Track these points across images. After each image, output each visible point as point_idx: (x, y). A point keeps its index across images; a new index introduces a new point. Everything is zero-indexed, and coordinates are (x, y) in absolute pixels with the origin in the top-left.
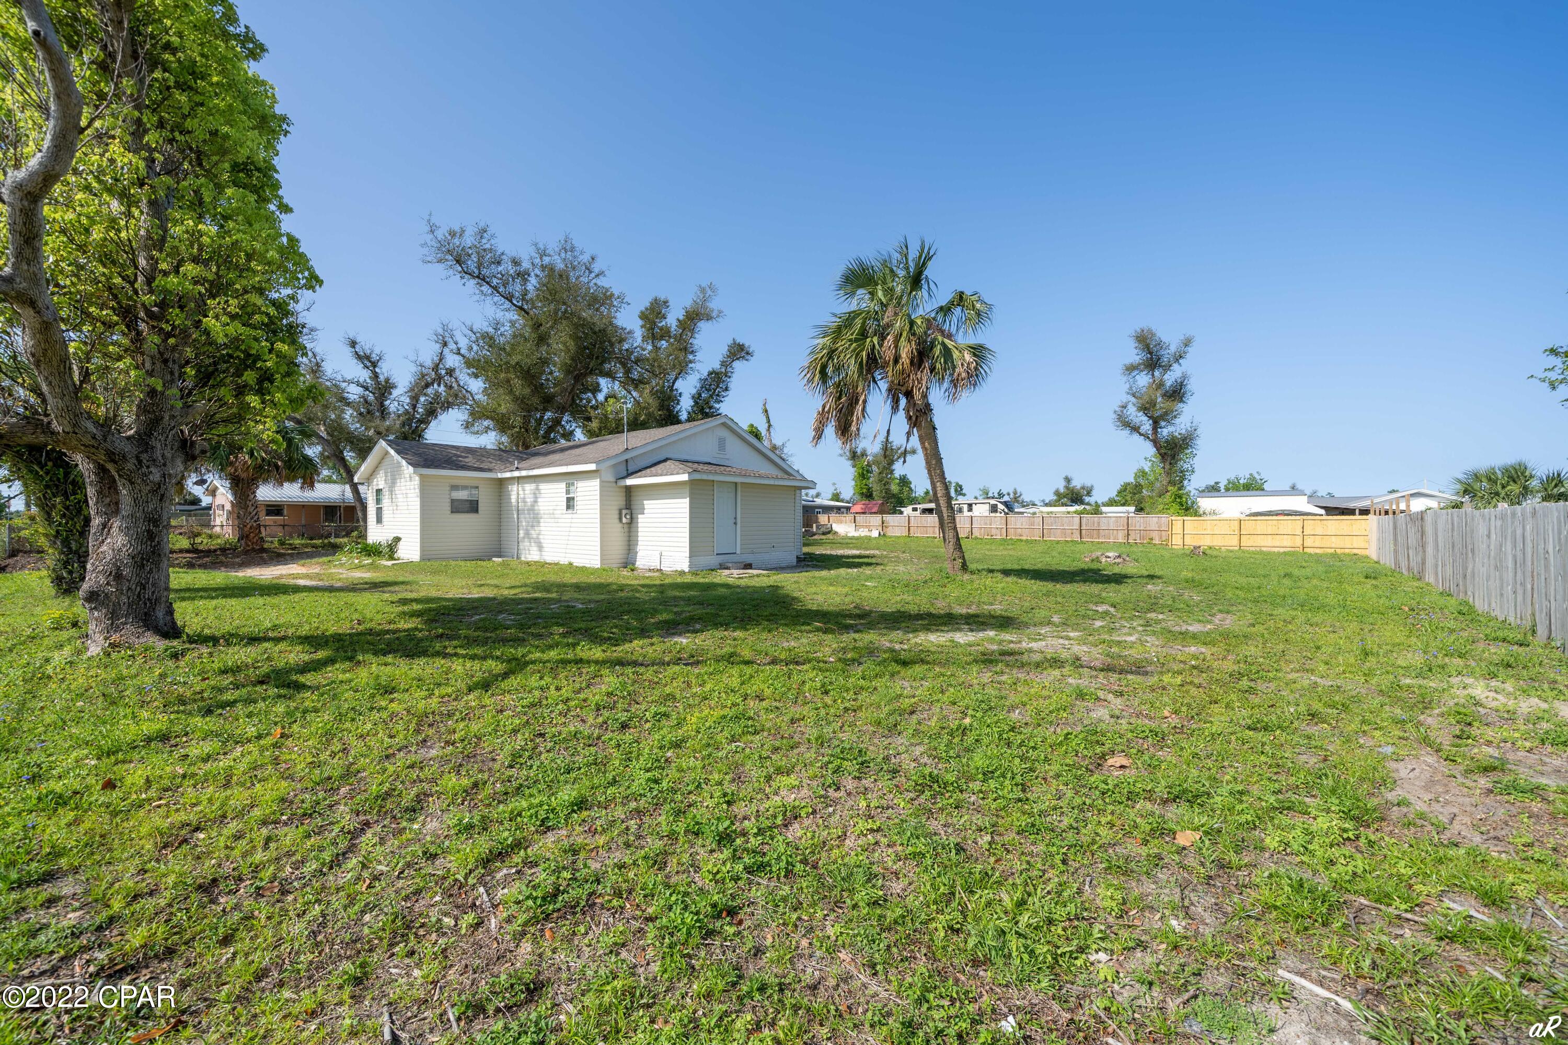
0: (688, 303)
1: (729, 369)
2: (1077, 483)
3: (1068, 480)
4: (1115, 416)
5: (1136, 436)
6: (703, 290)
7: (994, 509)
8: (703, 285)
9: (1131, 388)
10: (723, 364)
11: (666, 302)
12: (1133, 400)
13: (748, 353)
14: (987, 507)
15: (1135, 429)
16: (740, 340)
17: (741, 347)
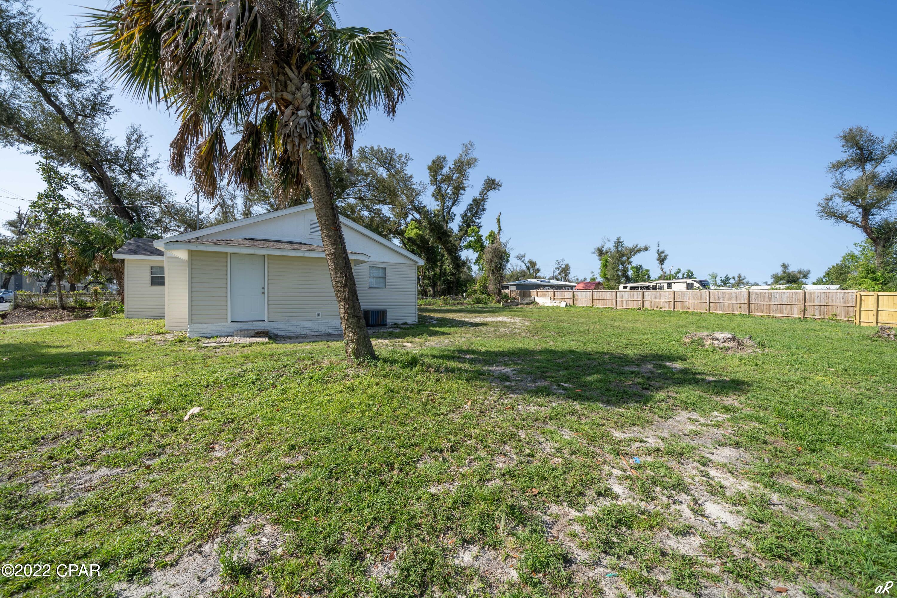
0: (456, 157)
1: (485, 197)
2: (793, 269)
3: (785, 266)
4: (820, 208)
5: (842, 225)
6: (466, 146)
7: (690, 287)
8: (466, 143)
9: (837, 182)
10: (481, 193)
11: (444, 158)
12: (840, 192)
13: (498, 185)
14: (684, 285)
15: (842, 218)
16: (492, 177)
17: (493, 181)
